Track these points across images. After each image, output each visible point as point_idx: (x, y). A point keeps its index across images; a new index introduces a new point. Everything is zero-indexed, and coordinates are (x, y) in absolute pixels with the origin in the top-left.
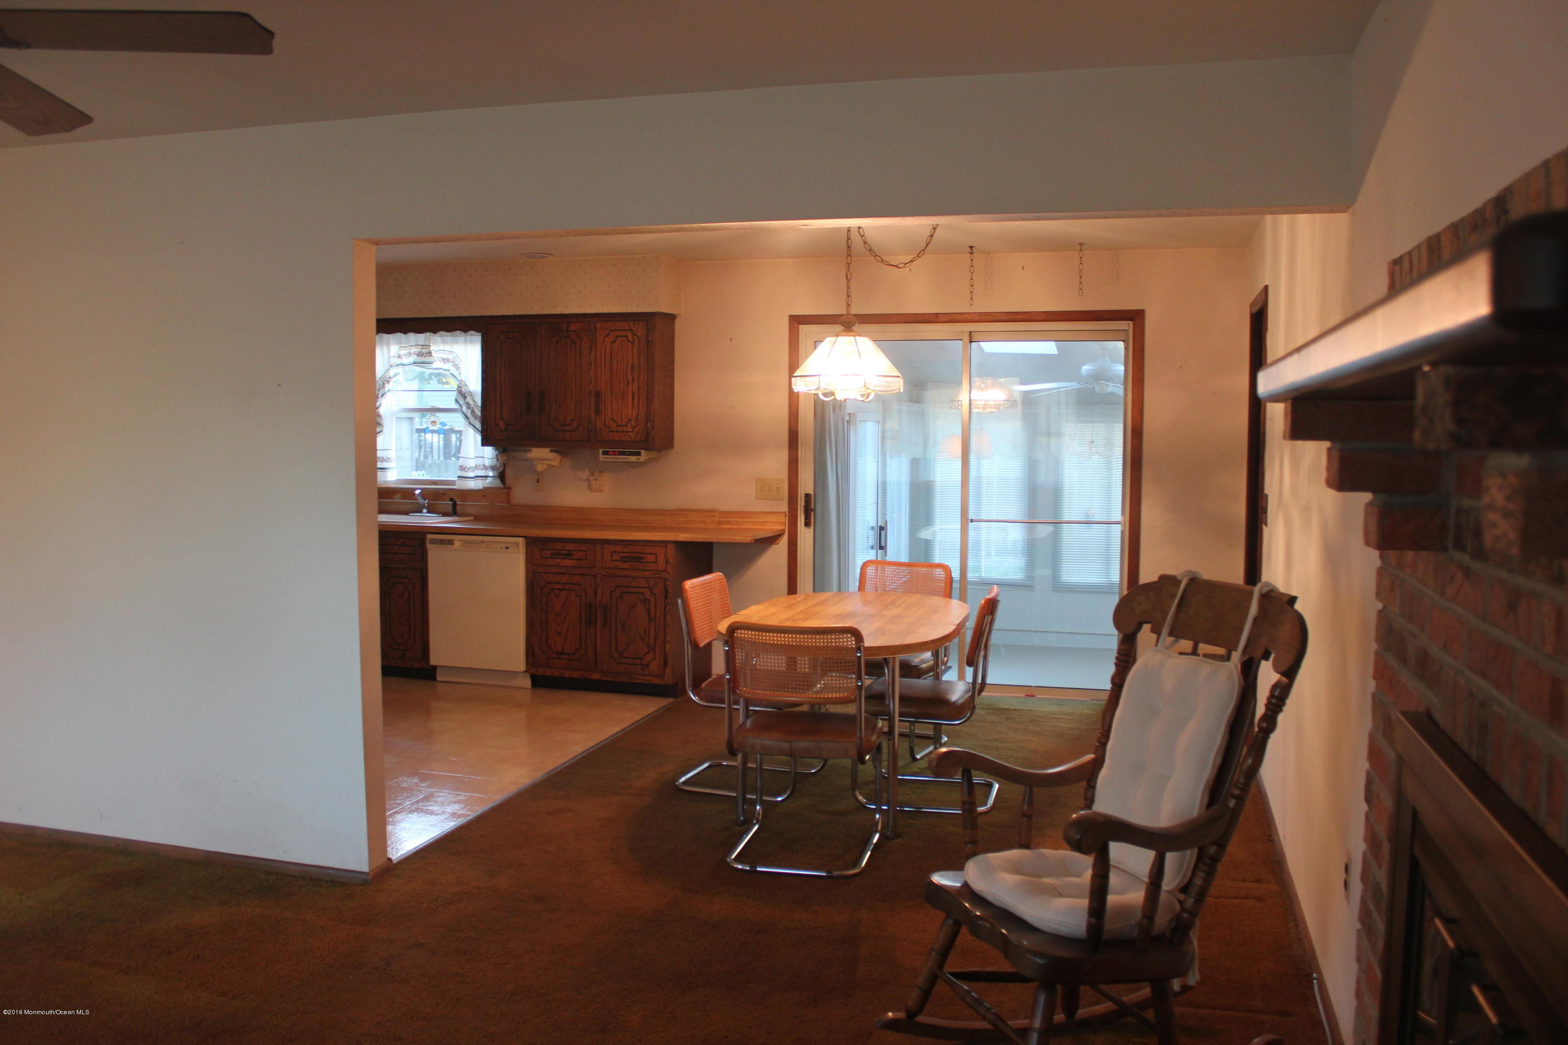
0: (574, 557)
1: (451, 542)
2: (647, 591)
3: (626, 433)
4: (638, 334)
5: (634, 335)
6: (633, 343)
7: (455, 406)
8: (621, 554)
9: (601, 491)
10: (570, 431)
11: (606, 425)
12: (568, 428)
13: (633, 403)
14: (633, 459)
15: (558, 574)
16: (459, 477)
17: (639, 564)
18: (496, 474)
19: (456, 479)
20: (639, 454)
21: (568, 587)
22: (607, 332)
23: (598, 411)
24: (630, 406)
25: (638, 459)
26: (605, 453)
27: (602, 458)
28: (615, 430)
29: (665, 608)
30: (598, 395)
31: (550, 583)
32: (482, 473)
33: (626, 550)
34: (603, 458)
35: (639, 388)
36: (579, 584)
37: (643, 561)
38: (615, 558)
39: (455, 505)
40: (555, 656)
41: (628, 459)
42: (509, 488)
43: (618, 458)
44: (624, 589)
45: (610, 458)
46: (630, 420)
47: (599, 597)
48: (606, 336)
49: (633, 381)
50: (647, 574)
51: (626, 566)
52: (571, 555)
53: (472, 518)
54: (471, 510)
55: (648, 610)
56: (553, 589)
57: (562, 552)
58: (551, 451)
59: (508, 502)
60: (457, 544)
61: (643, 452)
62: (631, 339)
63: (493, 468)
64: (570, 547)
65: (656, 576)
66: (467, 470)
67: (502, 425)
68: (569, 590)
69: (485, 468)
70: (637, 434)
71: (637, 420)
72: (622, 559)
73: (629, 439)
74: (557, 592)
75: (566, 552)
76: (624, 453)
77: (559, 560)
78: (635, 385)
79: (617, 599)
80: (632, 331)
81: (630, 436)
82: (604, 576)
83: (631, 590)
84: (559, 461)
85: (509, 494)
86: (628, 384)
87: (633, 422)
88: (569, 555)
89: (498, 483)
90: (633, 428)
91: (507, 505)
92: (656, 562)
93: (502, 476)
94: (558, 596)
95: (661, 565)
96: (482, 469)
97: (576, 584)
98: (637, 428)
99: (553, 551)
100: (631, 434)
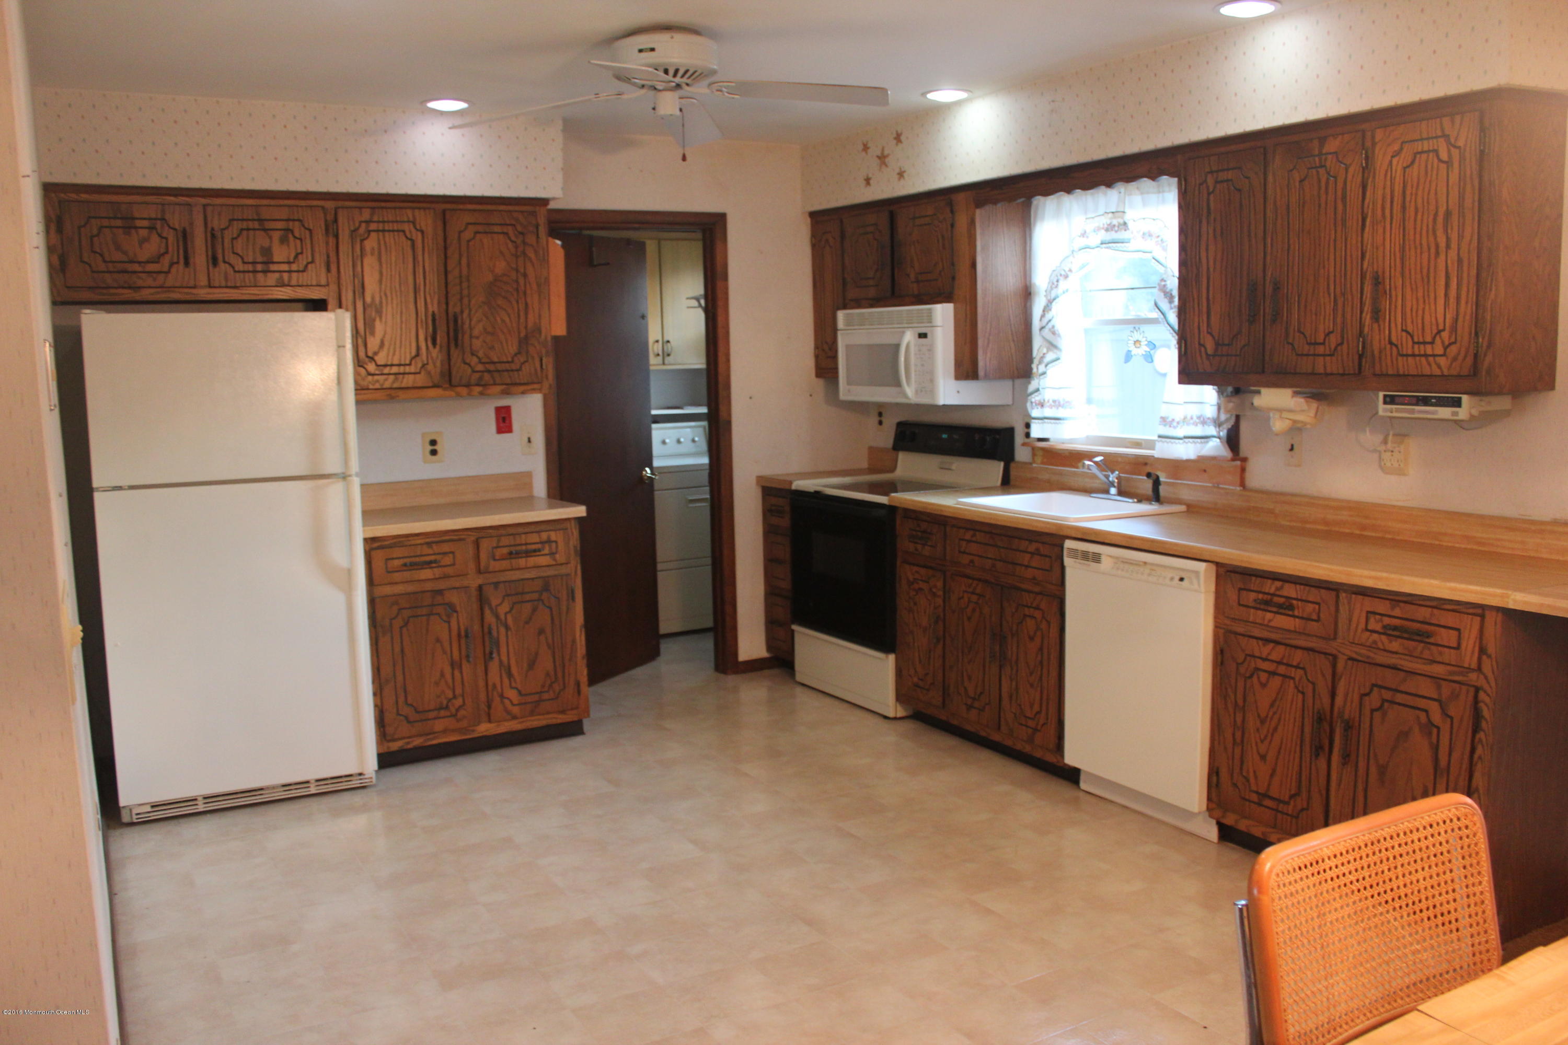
0: (1296, 613)
1: (1096, 558)
2: (1434, 708)
3: (1431, 359)
4: (1461, 143)
5: (1451, 145)
6: (1448, 163)
7: (1155, 314)
8: (1387, 621)
9: (1400, 472)
10: (1324, 355)
11: (1391, 343)
12: (1321, 350)
13: (1446, 295)
14: (1445, 412)
15: (1267, 641)
16: (1160, 436)
17: (1422, 645)
18: (1223, 433)
19: (1156, 438)
20: (1457, 403)
21: (1282, 669)
22: (1396, 147)
23: (1377, 315)
24: (1441, 301)
25: (1456, 414)
26: (1390, 400)
27: (1383, 409)
28: (1410, 352)
29: (1473, 751)
30: (1377, 281)
31: (1253, 656)
32: (1198, 431)
33: (1397, 612)
34: (1385, 411)
35: (1460, 261)
36: (1303, 669)
37: (1432, 640)
38: (1373, 625)
39: (1157, 483)
40: (1254, 797)
41: (1433, 413)
42: (1244, 460)
43: (1413, 412)
44: (1387, 695)
45: (1397, 411)
46: (1439, 332)
47: (1339, 700)
48: (1392, 157)
49: (1448, 247)
50: (1438, 670)
51: (1395, 645)
52: (1291, 607)
53: (1183, 508)
54: (1187, 495)
55: (1436, 748)
56: (1257, 669)
57: (1276, 599)
58: (1296, 394)
59: (1243, 484)
60: (1106, 564)
61: (1465, 398)
62: (1444, 156)
63: (1218, 423)
64: (1290, 591)
65: (1457, 678)
66: (1175, 424)
67: (1210, 346)
68: (1284, 676)
69: (1203, 421)
70: (1455, 359)
71: (1454, 329)
72: (1388, 631)
73: (1438, 372)
74: (1263, 677)
75: (1282, 600)
76: (1425, 401)
77: (1269, 616)
78: (1453, 254)
79: (1372, 711)
80: (1446, 137)
81: (1439, 367)
82: (1351, 659)
83: (1399, 698)
84: (1312, 413)
85: (1243, 470)
86: (1437, 254)
87: (1445, 335)
88: (1286, 607)
89: (1225, 452)
90: (1445, 348)
91: (1238, 488)
92: (1458, 647)
93: (1233, 440)
94: (1264, 685)
95: (1469, 656)
96: (1196, 424)
97: (1297, 667)
98: (1453, 350)
99: (1260, 596)
100: (1442, 361)
